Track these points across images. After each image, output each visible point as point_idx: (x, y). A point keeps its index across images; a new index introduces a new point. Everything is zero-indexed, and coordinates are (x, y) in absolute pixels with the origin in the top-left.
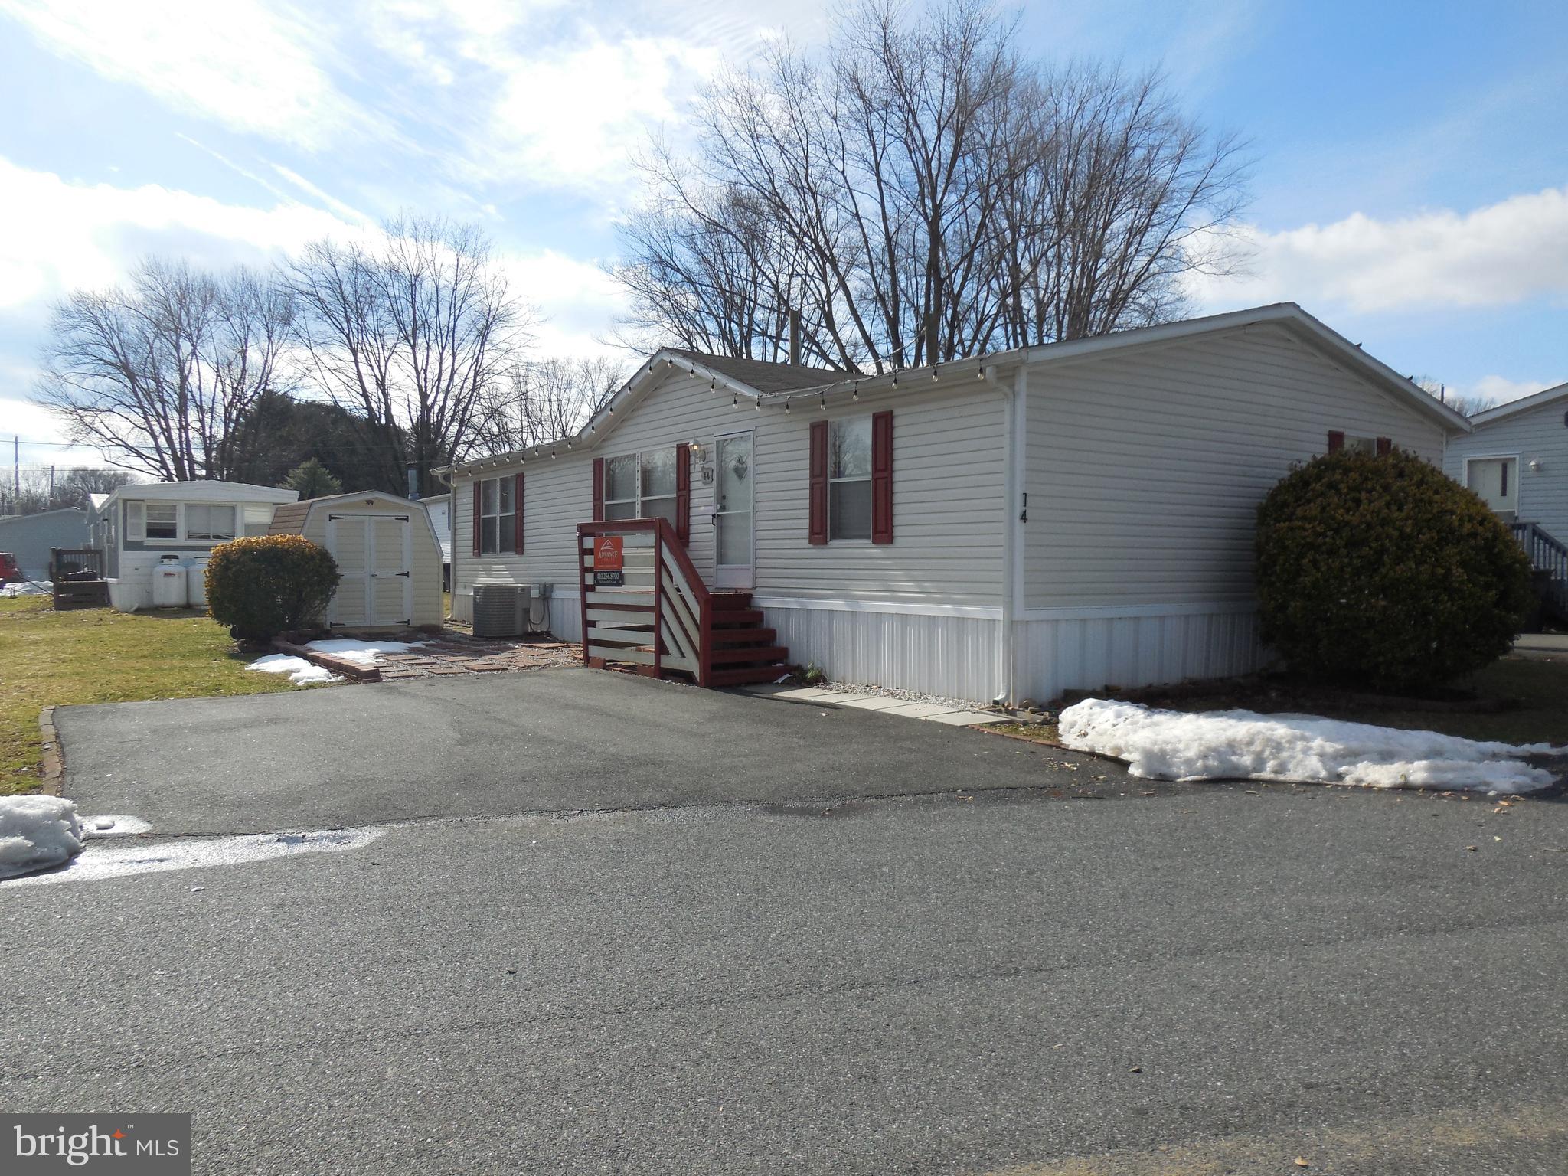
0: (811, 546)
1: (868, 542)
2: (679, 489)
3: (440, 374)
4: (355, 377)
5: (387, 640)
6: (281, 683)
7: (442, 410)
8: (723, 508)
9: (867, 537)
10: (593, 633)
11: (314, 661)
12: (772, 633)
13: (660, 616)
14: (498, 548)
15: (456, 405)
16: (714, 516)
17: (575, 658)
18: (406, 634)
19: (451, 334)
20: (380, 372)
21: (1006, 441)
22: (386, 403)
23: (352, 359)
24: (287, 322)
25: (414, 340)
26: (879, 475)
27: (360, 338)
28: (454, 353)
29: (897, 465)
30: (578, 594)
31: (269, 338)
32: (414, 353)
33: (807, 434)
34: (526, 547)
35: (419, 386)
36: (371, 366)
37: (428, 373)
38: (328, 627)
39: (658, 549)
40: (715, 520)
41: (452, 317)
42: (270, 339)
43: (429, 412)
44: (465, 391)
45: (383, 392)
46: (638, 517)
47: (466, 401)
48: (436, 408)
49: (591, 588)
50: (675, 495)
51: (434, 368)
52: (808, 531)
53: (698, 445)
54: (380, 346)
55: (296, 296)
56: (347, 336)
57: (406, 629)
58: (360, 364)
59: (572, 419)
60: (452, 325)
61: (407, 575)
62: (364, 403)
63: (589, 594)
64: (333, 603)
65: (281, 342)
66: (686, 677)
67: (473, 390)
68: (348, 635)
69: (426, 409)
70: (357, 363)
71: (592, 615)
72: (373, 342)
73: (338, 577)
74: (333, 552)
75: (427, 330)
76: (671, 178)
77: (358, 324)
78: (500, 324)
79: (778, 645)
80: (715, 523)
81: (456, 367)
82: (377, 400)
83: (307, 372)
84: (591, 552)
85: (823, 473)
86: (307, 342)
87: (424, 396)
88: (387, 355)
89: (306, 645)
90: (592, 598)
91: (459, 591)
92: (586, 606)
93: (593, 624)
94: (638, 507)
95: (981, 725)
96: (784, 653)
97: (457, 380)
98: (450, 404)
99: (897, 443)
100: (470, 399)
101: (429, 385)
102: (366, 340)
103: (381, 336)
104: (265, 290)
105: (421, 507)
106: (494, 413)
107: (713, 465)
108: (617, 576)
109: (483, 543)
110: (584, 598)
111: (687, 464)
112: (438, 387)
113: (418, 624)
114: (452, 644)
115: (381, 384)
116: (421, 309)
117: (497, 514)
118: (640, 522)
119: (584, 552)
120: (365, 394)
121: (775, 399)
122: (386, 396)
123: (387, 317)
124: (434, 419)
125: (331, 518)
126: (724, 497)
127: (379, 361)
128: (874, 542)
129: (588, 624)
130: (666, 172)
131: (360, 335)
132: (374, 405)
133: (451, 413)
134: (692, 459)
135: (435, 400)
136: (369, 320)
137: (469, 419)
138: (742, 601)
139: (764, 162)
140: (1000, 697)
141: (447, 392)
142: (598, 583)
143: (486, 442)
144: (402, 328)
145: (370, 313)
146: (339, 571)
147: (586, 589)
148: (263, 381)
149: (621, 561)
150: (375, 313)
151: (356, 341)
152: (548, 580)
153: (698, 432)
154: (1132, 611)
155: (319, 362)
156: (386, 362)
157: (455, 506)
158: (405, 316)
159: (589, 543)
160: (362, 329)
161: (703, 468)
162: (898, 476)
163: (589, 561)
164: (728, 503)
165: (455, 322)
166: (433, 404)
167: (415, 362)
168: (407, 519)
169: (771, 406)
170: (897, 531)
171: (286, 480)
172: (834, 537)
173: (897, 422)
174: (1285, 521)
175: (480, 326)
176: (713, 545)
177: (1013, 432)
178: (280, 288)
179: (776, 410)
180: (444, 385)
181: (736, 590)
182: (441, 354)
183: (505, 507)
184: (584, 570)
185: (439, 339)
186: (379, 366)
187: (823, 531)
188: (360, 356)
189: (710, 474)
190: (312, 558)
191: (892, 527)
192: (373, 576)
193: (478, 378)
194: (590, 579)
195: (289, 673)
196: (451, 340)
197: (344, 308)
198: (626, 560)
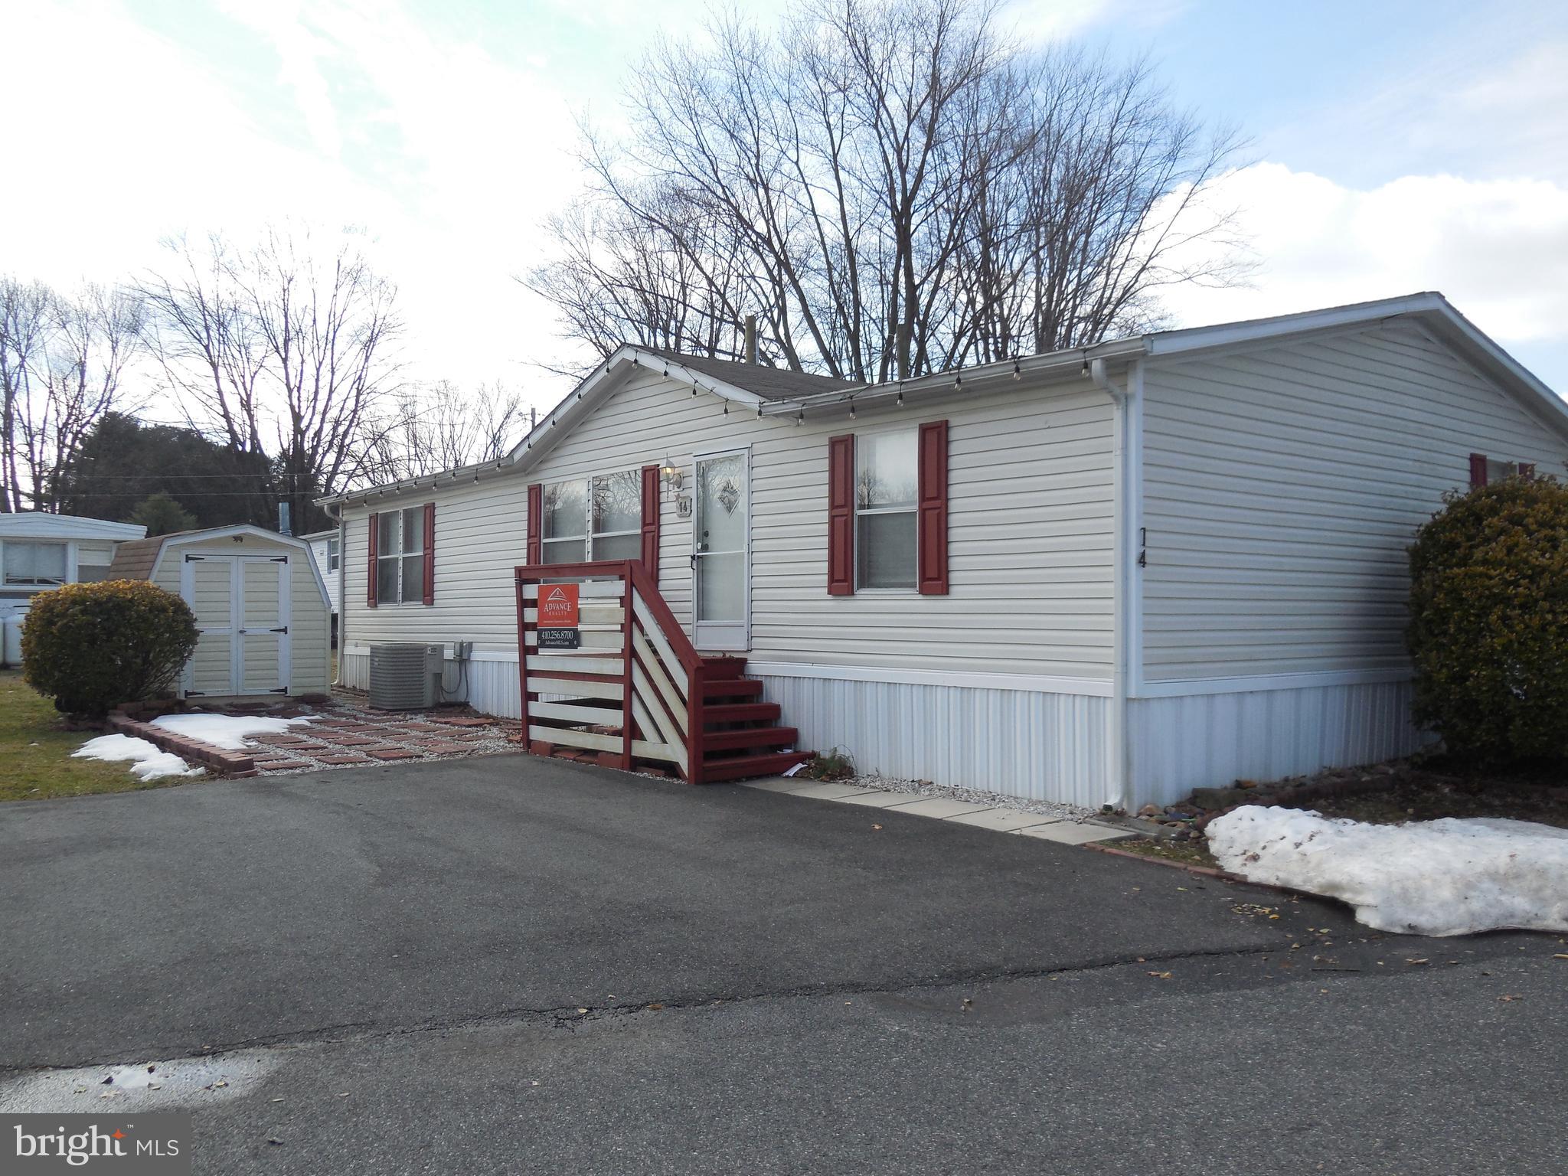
0: (830, 597)
1: (913, 593)
2: (644, 524)
3: (316, 393)
4: (216, 395)
5: (259, 714)
6: (120, 775)
7: (318, 434)
8: (705, 548)
9: (912, 586)
10: (536, 709)
11: (164, 744)
12: (775, 710)
13: (631, 688)
14: (400, 596)
15: (335, 429)
16: (693, 557)
17: (510, 741)
18: (283, 705)
19: (329, 346)
20: (245, 389)
21: (1116, 461)
22: (252, 426)
23: (212, 374)
24: (134, 329)
25: (286, 352)
26: (928, 504)
27: (222, 349)
28: (333, 369)
29: (953, 491)
30: (515, 657)
31: (114, 349)
32: (286, 368)
33: (825, 452)
34: (437, 595)
35: (292, 407)
36: (233, 382)
37: (302, 391)
38: (183, 697)
39: (626, 601)
40: (695, 563)
41: (332, 325)
42: (114, 351)
43: (303, 433)
44: (346, 412)
45: (249, 411)
46: (589, 559)
47: (347, 423)
48: (310, 434)
49: (533, 650)
50: (639, 531)
51: (309, 385)
52: (826, 577)
53: (673, 467)
54: (245, 359)
55: (147, 300)
56: (207, 347)
57: (282, 699)
58: (221, 381)
59: (466, 448)
60: (331, 337)
61: (285, 630)
62: (225, 425)
63: (530, 658)
64: (190, 667)
65: (128, 353)
66: (670, 769)
67: (355, 411)
68: (207, 708)
69: (299, 432)
70: (217, 378)
71: (534, 684)
72: (237, 355)
73: (197, 633)
74: (189, 600)
75: (301, 341)
76: (597, 164)
77: (220, 334)
78: (387, 336)
79: (783, 725)
80: (695, 567)
81: (334, 385)
82: (241, 422)
83: (158, 388)
84: (533, 603)
85: (848, 502)
86: (159, 354)
87: (297, 418)
88: (253, 369)
89: (153, 722)
90: (533, 663)
91: (349, 650)
92: (526, 674)
93: (534, 697)
94: (589, 546)
95: (1102, 842)
96: (792, 736)
97: (336, 399)
98: (328, 428)
99: (953, 462)
100: (352, 421)
101: (304, 405)
102: (228, 352)
103: (246, 348)
104: (109, 294)
105: (303, 545)
106: (378, 438)
107: (692, 493)
108: (570, 635)
109: (380, 590)
110: (523, 662)
111: (657, 492)
112: (314, 407)
113: (299, 692)
114: (344, 719)
115: (246, 405)
116: (293, 318)
117: (398, 554)
118: (589, 565)
119: (523, 603)
120: (226, 415)
121: (784, 407)
122: (251, 417)
123: (256, 326)
124: (307, 445)
125: (188, 559)
126: (706, 534)
127: (243, 377)
128: (922, 592)
129: (529, 697)
130: (593, 158)
131: (222, 346)
132: (236, 428)
133: (329, 438)
134: (664, 485)
135: (310, 423)
136: (233, 330)
137: (349, 445)
138: (733, 666)
139: (706, 149)
140: (1113, 801)
141: (325, 413)
142: (542, 644)
143: (367, 473)
144: (272, 337)
145: (234, 323)
146: (197, 626)
147: (526, 651)
148: (105, 398)
149: (576, 616)
150: (239, 321)
151: (217, 354)
152: (466, 638)
153: (671, 451)
154: (1264, 682)
155: (173, 378)
156: (253, 378)
157: (344, 545)
158: (275, 324)
159: (531, 592)
160: (224, 340)
161: (678, 497)
162: (954, 505)
163: (531, 615)
164: (712, 541)
165: (335, 332)
166: (308, 427)
167: (287, 378)
168: (285, 560)
169: (776, 415)
170: (954, 578)
171: (130, 515)
172: (861, 586)
173: (954, 435)
174: (1458, 565)
175: (364, 338)
176: (692, 595)
177: (1125, 448)
178: (127, 291)
179: (781, 422)
180: (320, 407)
181: (724, 652)
182: (318, 370)
183: (409, 546)
184: (524, 627)
185: (316, 351)
186: (244, 384)
187: (847, 578)
188: (222, 371)
189: (688, 504)
190: (164, 610)
191: (948, 572)
192: (241, 632)
193: (361, 398)
194: (532, 638)
195: (130, 762)
196: (329, 353)
197: (204, 315)
198: (582, 615)
